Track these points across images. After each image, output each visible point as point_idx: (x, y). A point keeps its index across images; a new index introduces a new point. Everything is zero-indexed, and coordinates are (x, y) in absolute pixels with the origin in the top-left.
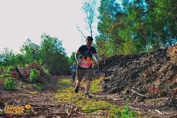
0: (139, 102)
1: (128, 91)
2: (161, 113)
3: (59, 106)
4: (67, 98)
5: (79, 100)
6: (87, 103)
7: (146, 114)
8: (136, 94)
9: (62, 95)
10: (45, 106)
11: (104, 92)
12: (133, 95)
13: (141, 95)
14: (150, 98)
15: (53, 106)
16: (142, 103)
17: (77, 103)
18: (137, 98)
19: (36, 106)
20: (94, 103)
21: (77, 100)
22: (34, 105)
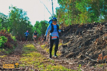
0: (90, 66)
1: (82, 57)
3: (23, 70)
4: (30, 62)
5: (41, 64)
6: (47, 67)
8: (88, 59)
9: (26, 59)
10: (12, 70)
11: (62, 56)
12: (86, 60)
13: (93, 60)
14: (100, 63)
15: (18, 70)
16: (93, 67)
17: (39, 67)
18: (89, 63)
20: (53, 67)
21: (39, 64)
22: (2, 68)
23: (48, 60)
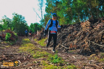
1: (60, 46)
2: (75, 58)
3: (20, 55)
4: (25, 50)
5: (32, 51)
6: (36, 52)
7: (68, 58)
8: (64, 48)
9: (23, 48)
10: (12, 55)
12: (62, 48)
13: (66, 48)
14: (71, 50)
15: (17, 55)
17: (31, 53)
18: (64, 50)
19: (7, 54)
20: (40, 52)
21: (31, 51)
22: (6, 54)
23: (38, 48)
